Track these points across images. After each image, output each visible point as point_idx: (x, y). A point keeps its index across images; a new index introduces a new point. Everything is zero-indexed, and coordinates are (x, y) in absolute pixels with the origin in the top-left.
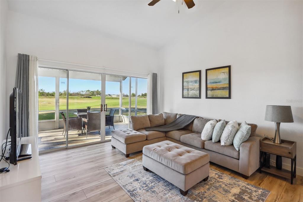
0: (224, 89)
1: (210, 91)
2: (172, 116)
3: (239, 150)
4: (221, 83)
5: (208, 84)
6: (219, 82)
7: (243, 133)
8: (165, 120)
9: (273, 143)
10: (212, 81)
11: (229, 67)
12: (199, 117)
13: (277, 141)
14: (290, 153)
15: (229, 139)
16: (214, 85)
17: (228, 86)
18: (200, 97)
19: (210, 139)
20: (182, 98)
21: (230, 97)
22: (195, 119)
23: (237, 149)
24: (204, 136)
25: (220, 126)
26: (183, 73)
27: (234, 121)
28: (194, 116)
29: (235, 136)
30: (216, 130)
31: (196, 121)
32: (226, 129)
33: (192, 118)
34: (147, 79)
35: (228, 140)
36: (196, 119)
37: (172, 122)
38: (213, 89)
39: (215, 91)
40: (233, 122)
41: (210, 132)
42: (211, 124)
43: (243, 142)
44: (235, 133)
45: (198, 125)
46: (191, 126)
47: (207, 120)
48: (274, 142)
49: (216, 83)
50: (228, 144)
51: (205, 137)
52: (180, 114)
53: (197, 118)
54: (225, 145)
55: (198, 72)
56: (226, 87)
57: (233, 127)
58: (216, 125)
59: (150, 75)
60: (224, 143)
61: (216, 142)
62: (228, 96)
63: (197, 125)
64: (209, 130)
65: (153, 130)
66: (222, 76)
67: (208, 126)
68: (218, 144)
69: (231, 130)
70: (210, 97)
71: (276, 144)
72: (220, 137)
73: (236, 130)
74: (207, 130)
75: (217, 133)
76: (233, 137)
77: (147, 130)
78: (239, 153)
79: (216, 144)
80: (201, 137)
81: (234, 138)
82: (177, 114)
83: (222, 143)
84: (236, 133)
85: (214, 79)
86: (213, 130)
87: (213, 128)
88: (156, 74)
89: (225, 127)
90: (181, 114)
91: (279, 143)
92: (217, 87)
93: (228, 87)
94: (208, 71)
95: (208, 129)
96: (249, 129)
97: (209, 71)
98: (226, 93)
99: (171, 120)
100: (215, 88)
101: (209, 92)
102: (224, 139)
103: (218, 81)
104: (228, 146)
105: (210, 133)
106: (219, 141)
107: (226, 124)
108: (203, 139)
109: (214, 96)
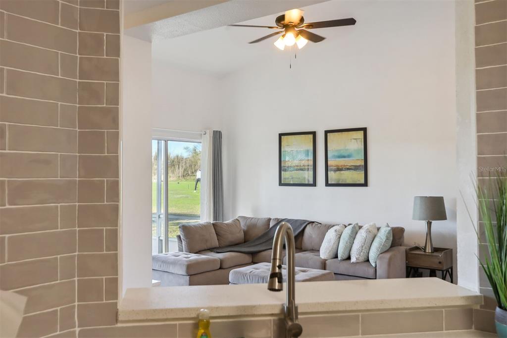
0: (357, 169)
1: (332, 172)
2: (260, 224)
3: (376, 267)
4: (351, 159)
5: (329, 159)
6: (349, 156)
7: (381, 239)
8: (246, 233)
9: (423, 253)
10: (336, 154)
11: (365, 130)
12: (313, 222)
13: (429, 250)
14: (440, 263)
15: (363, 251)
16: (341, 162)
17: (363, 164)
18: (314, 184)
19: (334, 256)
20: (279, 185)
21: (365, 184)
22: (306, 225)
23: (374, 265)
24: (324, 252)
25: (349, 232)
26: (281, 135)
27: (372, 224)
28: (304, 221)
29: (371, 246)
30: (344, 239)
31: (309, 230)
32: (358, 236)
33: (301, 225)
34: (201, 143)
35: (362, 253)
36: (308, 226)
37: (260, 235)
38: (339, 169)
39: (342, 172)
40: (370, 225)
41: (334, 244)
42: (336, 231)
43: (381, 253)
44: (371, 242)
45: (314, 236)
46: (300, 239)
47: (329, 227)
48: (425, 251)
49: (344, 157)
50: (362, 259)
51: (327, 254)
52: (276, 219)
53: (310, 224)
54: (358, 261)
55: (310, 135)
56: (360, 166)
57: (368, 231)
58: (344, 232)
59: (208, 136)
60: (356, 258)
61: (344, 260)
62: (363, 181)
63: (311, 237)
64: (333, 242)
65: (228, 250)
66: (354, 144)
67: (331, 235)
68: (348, 261)
69: (365, 236)
70: (333, 183)
71: (427, 254)
72: (350, 250)
73: (373, 236)
74: (329, 242)
75: (345, 243)
76: (368, 248)
77: (218, 251)
78: (376, 269)
79: (344, 262)
80: (319, 256)
81: (369, 250)
82: (270, 220)
83: (353, 260)
84: (373, 241)
85: (340, 150)
86: (339, 240)
87: (340, 238)
88: (220, 132)
89: (357, 233)
90: (279, 218)
91: (430, 251)
92: (344, 166)
93: (362, 166)
94: (328, 134)
95: (330, 239)
96: (389, 233)
97: (331, 134)
98: (359, 177)
99: (259, 232)
100: (341, 166)
101: (331, 174)
102: (355, 253)
103: (346, 154)
104: (362, 262)
105: (335, 246)
106: (349, 258)
107: (360, 229)
108: (323, 258)
109: (340, 182)
